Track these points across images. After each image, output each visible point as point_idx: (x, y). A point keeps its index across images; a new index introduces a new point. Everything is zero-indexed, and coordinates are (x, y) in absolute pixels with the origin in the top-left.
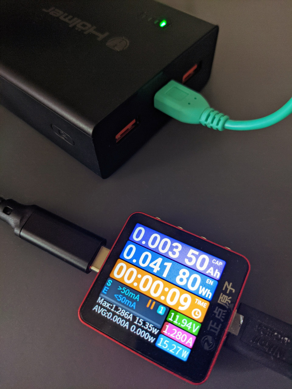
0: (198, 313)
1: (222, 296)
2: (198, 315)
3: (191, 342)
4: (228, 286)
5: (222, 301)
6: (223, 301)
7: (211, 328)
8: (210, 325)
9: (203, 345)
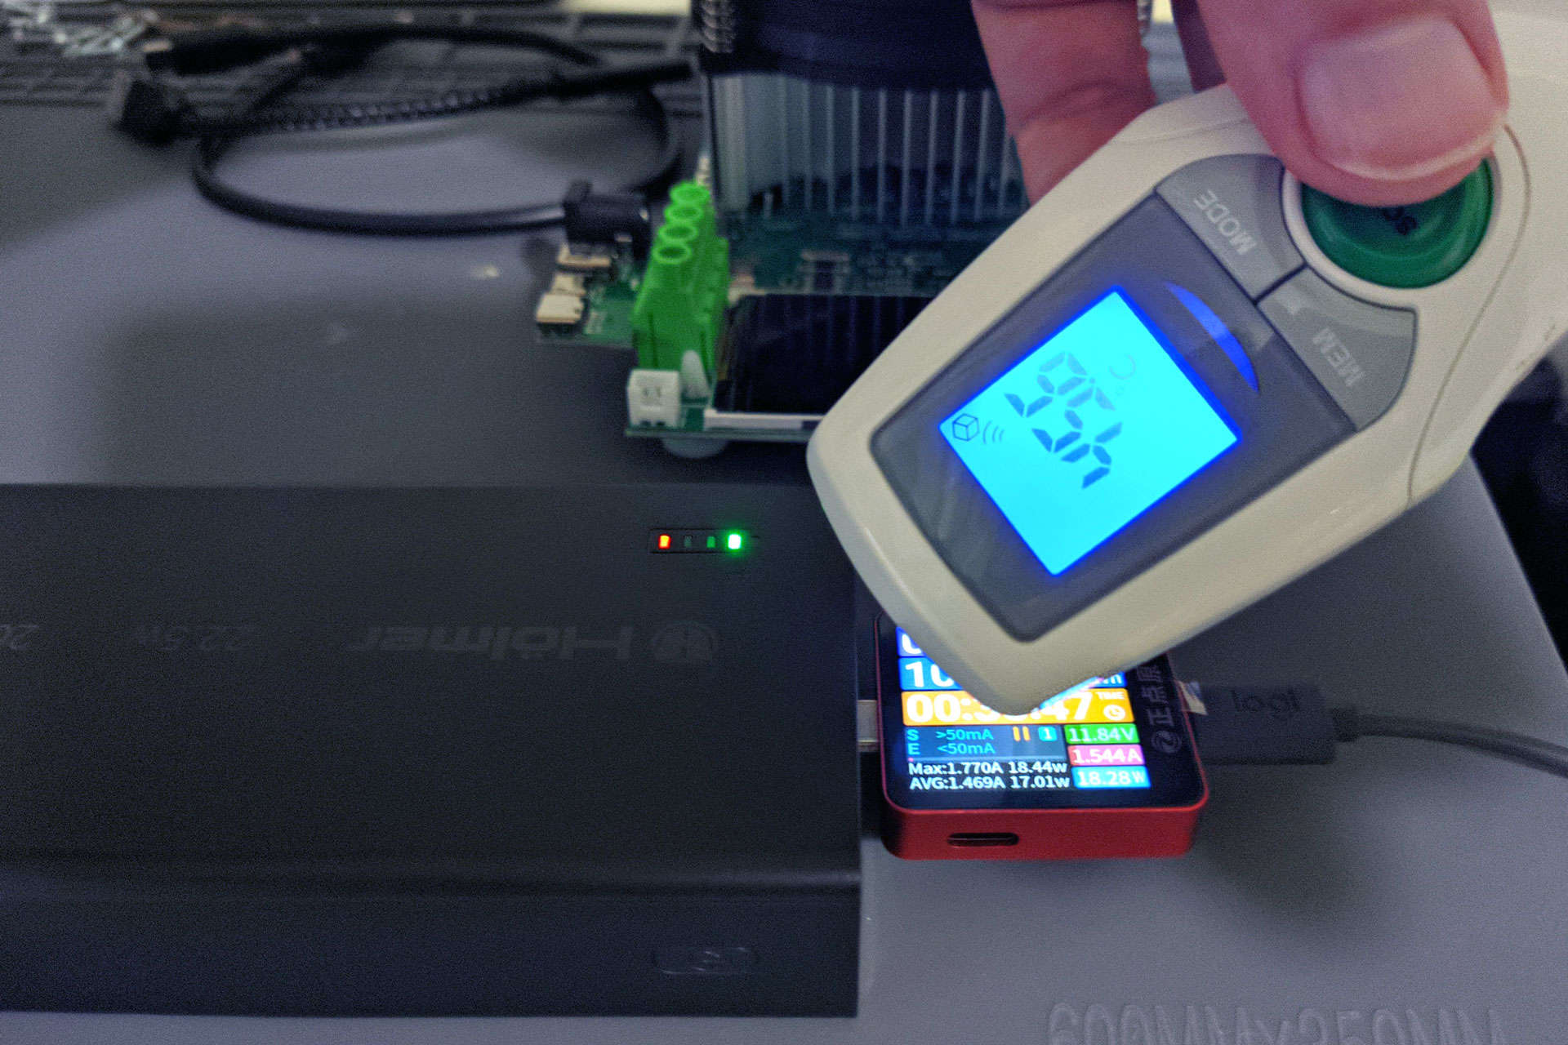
0: (1117, 711)
1: (1139, 670)
3: (1135, 755)
5: (1144, 676)
7: (1155, 719)
8: (1151, 716)
9: (1161, 749)
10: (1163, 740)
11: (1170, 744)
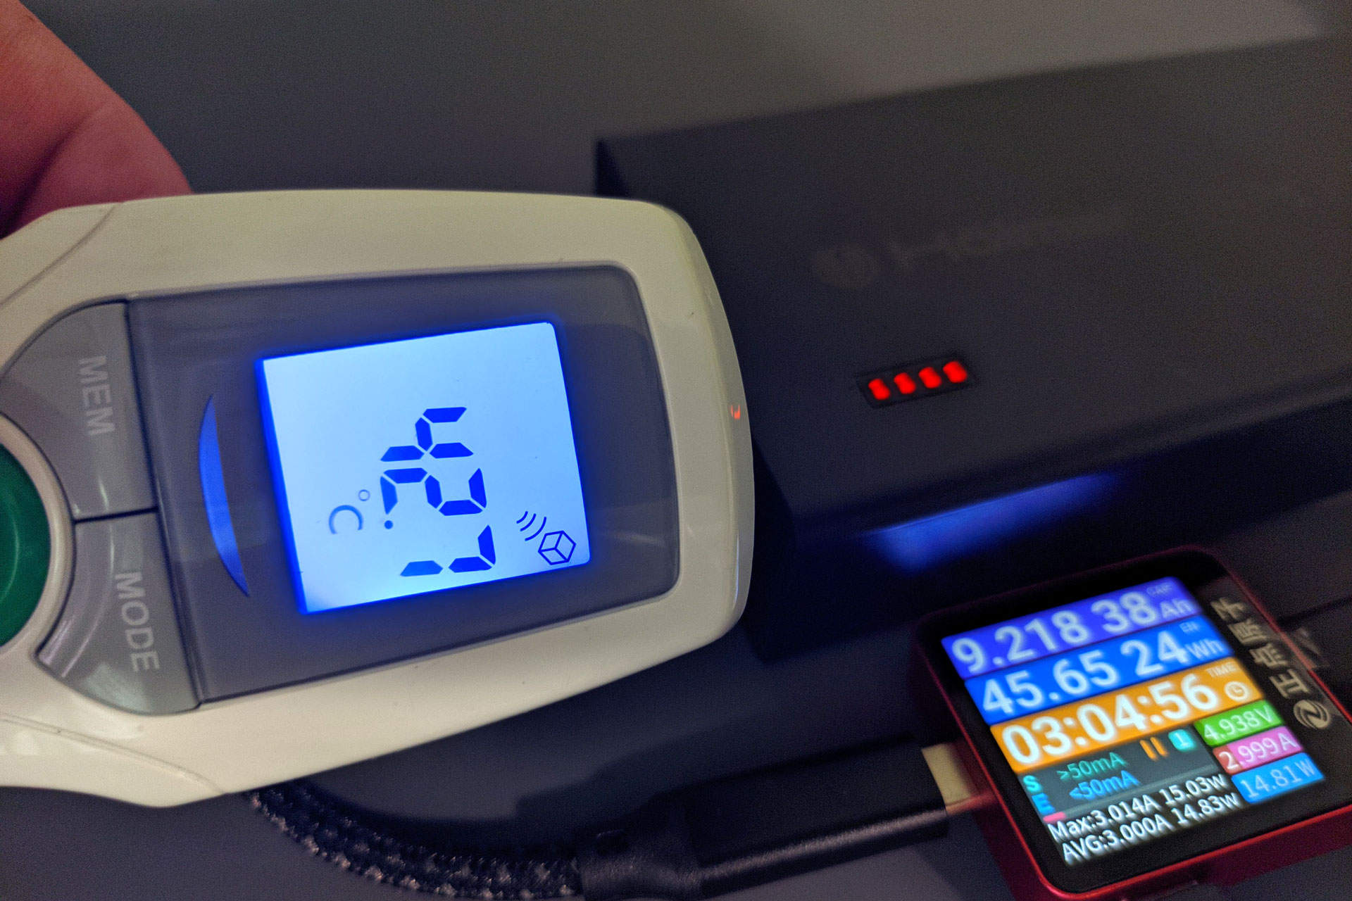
0: (1239, 688)
1: (1236, 630)
2: (1240, 691)
3: (1288, 742)
4: (1222, 608)
5: (1243, 636)
6: (1247, 635)
7: (1286, 688)
8: (1279, 686)
9: (1311, 725)
10: (1308, 713)
11: (1318, 716)
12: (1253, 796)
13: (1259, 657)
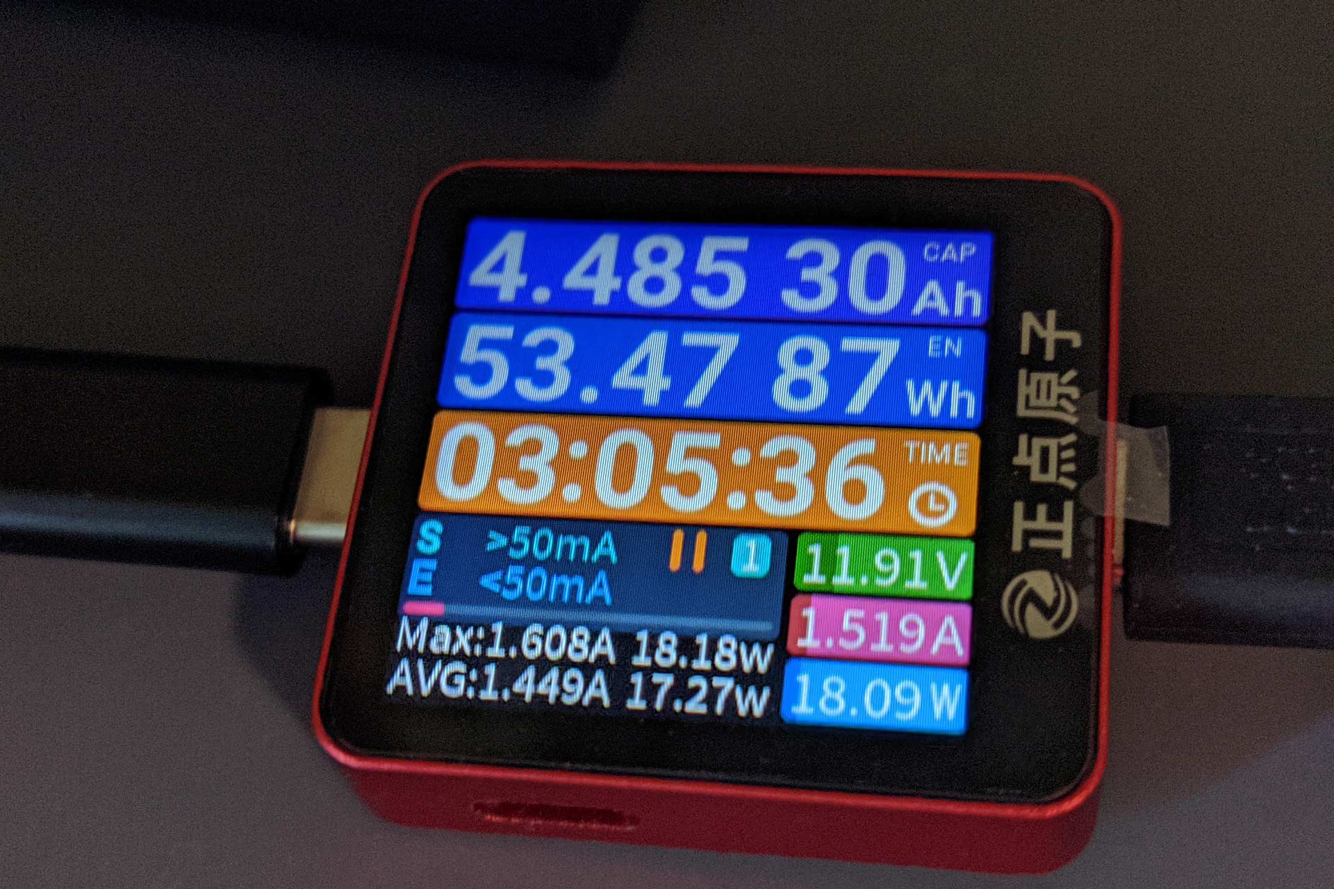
0: (941, 499)
1: (1028, 382)
2: (941, 507)
3: (953, 635)
4: (1038, 328)
5: (1033, 402)
6: (1043, 401)
7: (1028, 535)
8: (1020, 524)
9: (1018, 623)
10: (1032, 597)
11: (1047, 612)
12: (801, 710)
13: (1029, 453)
